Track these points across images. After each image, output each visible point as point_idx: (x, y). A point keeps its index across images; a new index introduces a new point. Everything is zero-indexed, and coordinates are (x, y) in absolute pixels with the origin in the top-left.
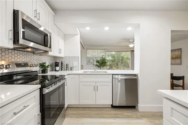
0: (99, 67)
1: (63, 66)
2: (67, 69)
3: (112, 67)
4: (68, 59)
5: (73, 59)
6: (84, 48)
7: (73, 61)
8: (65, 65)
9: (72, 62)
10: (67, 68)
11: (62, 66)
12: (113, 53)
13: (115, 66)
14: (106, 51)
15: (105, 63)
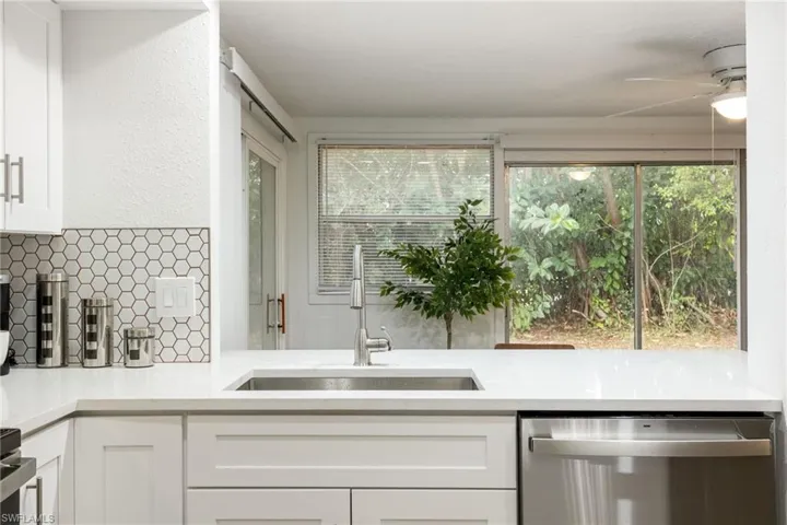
0: (430, 310)
1: (57, 319)
2: (91, 354)
3: (578, 303)
4: (100, 252)
5: (154, 252)
6: (293, 140)
7: (154, 267)
8: (75, 315)
9: (140, 275)
10: (92, 337)
11: (42, 318)
12: (580, 175)
13: (603, 294)
14: (500, 158)
15: (493, 273)
